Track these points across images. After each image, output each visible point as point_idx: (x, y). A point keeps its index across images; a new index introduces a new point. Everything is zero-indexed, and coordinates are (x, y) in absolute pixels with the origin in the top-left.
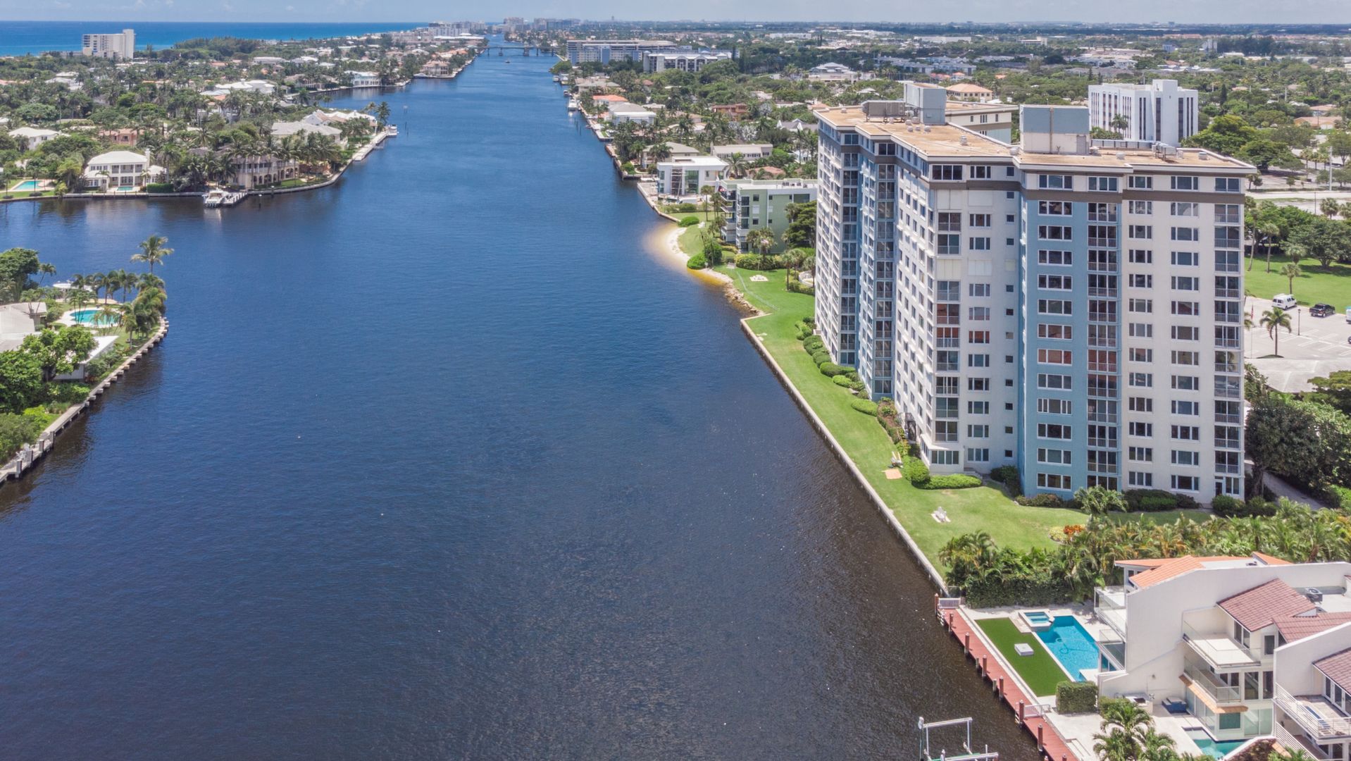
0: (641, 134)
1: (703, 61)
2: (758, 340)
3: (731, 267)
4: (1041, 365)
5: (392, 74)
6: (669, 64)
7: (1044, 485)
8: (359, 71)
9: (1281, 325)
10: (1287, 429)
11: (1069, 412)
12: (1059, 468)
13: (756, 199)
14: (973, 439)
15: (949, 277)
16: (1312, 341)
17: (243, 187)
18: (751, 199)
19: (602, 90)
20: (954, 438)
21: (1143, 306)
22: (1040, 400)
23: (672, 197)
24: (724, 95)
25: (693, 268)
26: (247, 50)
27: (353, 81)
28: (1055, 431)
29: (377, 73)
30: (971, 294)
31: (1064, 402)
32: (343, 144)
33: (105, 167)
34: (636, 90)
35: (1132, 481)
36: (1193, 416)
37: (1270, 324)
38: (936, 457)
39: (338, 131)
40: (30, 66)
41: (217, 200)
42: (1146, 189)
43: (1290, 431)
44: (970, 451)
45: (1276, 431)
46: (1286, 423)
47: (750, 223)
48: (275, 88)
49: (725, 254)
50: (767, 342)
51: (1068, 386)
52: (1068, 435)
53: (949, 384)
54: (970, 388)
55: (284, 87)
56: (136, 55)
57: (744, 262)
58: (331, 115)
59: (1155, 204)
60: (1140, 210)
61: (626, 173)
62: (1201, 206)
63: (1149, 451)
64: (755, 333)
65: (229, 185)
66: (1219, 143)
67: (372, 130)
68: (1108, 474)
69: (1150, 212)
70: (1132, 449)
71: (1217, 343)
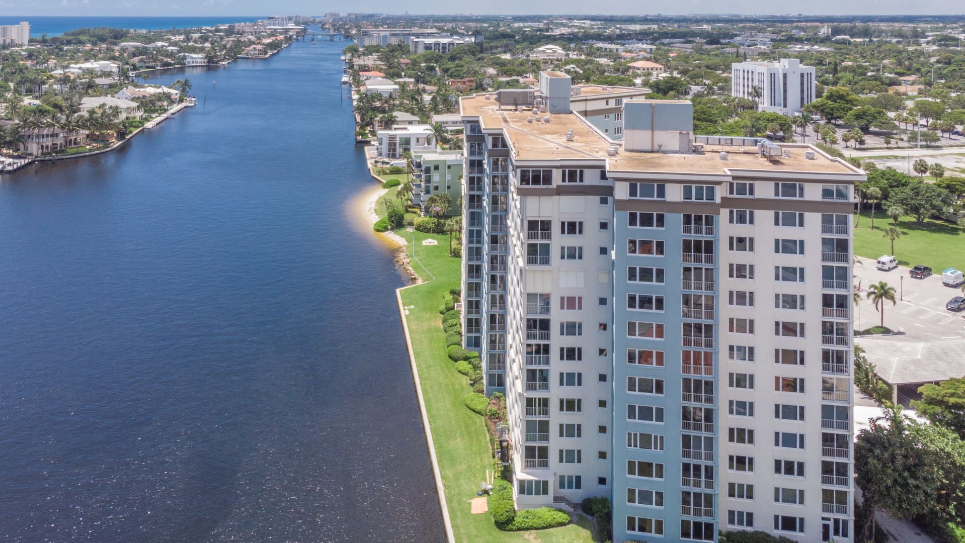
0: (378, 104)
1: (453, 44)
2: (404, 312)
3: (410, 230)
4: (629, 395)
5: (216, 56)
6: (428, 47)
7: (634, 529)
8: (191, 53)
9: (886, 298)
10: (900, 468)
11: (662, 448)
12: (651, 510)
13: (437, 168)
14: (564, 465)
15: (539, 289)
17: (31, 154)
18: (432, 169)
19: (368, 67)
20: (545, 464)
21: (745, 326)
22: (630, 434)
23: (387, 160)
24: (461, 71)
25: (378, 231)
26: (118, 36)
27: (186, 61)
28: (645, 469)
29: (204, 55)
30: (562, 308)
31: (656, 437)
32: (139, 114)
34: (394, 67)
35: (731, 522)
36: (798, 450)
37: (876, 297)
38: (524, 488)
39: (135, 104)
42: (747, 196)
43: (904, 471)
44: (562, 478)
45: (889, 471)
46: (899, 461)
47: (432, 188)
48: (119, 67)
49: (408, 217)
50: (411, 317)
51: (660, 418)
52: (659, 474)
53: (539, 406)
54: (562, 409)
55: (127, 66)
56: (31, 41)
57: (420, 226)
58: (142, 90)
59: (757, 213)
60: (742, 220)
61: (360, 138)
62: (808, 216)
63: (750, 488)
64: (404, 305)
65: (19, 153)
66: (832, 109)
67: (172, 102)
68: (704, 519)
69: (751, 222)
70: (731, 486)
71: (825, 368)
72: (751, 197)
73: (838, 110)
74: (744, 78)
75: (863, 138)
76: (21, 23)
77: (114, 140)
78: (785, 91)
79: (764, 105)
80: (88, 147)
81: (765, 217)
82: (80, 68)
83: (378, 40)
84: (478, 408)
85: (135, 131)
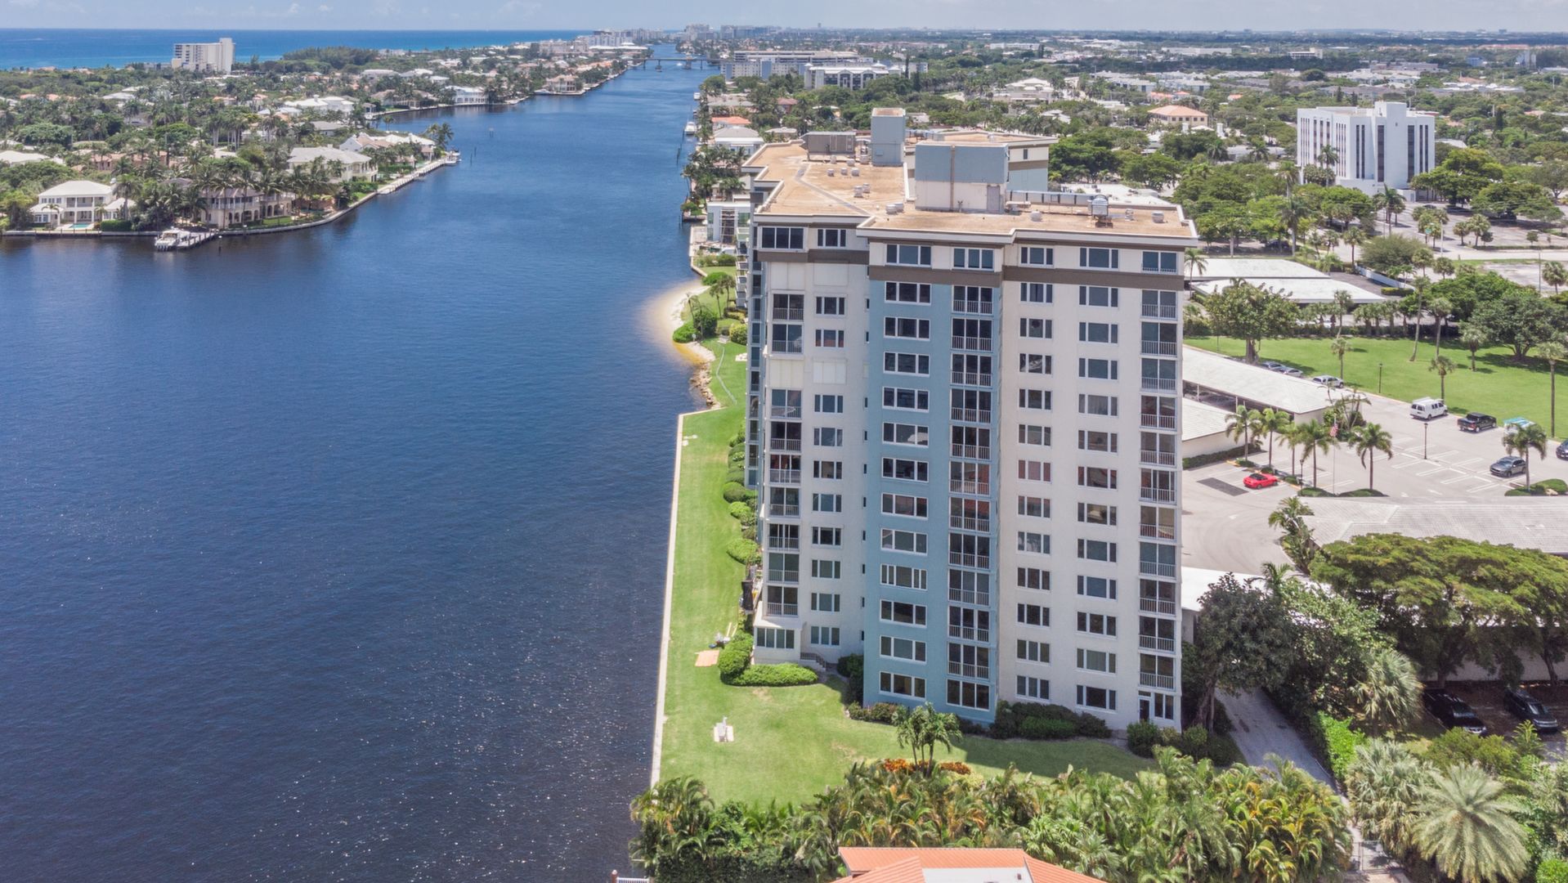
0: (722, 164)
1: (871, 76)
2: (681, 442)
3: (722, 340)
4: (885, 517)
5: (501, 91)
6: (830, 80)
7: (888, 690)
8: (464, 86)
9: (1378, 447)
11: (924, 586)
12: (908, 666)
14: (818, 613)
15: (787, 384)
16: (1439, 468)
17: (215, 226)
19: (728, 110)
20: (792, 610)
21: (1037, 435)
22: (884, 568)
23: (717, 246)
25: (678, 341)
26: (362, 60)
27: (456, 98)
28: (904, 611)
29: (484, 89)
30: (817, 409)
31: (917, 572)
32: (371, 173)
33: (59, 200)
34: (767, 110)
35: (1021, 690)
36: (1108, 600)
37: (1361, 446)
38: (765, 638)
39: (365, 159)
40: (101, 80)
41: (170, 242)
42: (1045, 266)
44: (815, 629)
48: (354, 106)
50: (689, 450)
51: (922, 548)
52: (921, 618)
53: (787, 535)
54: (815, 541)
55: (367, 105)
56: (235, 67)
57: (738, 335)
58: (380, 138)
59: (1057, 288)
60: (1037, 296)
61: (688, 214)
62: (1123, 292)
63: (1046, 648)
64: (684, 434)
65: (200, 223)
66: (1455, 184)
67: (424, 158)
68: (976, 681)
69: (1050, 300)
70: (1021, 644)
71: (1144, 494)
72: (1050, 266)
73: (1465, 186)
74: (1315, 134)
75: (1490, 231)
76: (222, 40)
77: (331, 209)
78: (1381, 155)
79: (1345, 177)
80: (293, 218)
81: (1066, 293)
82: (298, 107)
83: (756, 68)
84: (741, 555)
85: (363, 198)
